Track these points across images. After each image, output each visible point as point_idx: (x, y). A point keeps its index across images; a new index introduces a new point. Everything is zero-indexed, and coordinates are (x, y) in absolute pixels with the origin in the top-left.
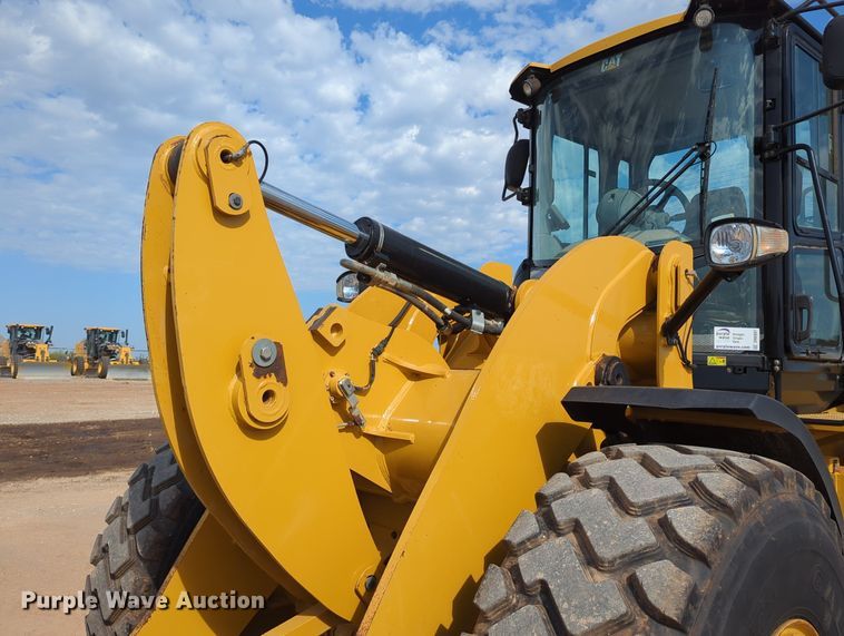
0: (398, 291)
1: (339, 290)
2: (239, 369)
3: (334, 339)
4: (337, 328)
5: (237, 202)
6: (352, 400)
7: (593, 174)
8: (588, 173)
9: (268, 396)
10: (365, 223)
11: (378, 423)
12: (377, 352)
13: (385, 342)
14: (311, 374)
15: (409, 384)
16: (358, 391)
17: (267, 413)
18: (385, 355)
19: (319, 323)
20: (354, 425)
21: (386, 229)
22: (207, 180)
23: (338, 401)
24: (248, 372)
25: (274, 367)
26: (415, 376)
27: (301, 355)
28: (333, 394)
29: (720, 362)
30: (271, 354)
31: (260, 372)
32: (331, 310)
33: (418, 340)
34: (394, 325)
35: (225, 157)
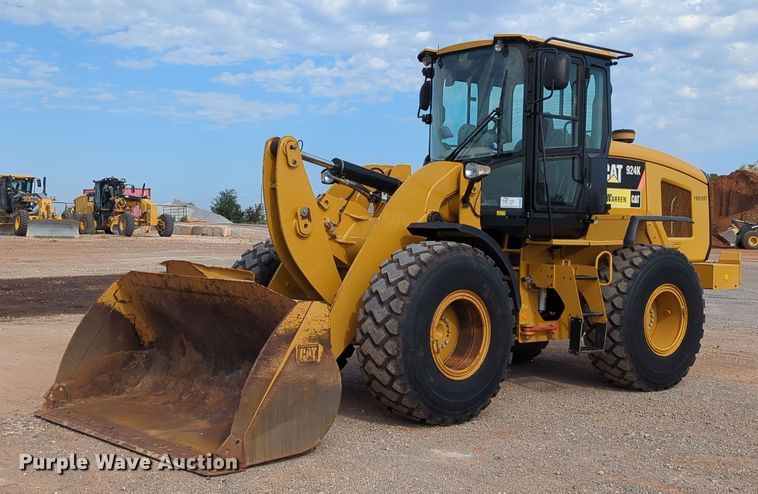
0: (350, 186)
1: (323, 177)
2: (296, 216)
3: (324, 205)
4: (327, 202)
5: (295, 162)
6: (332, 228)
7: (474, 99)
8: (470, 99)
9: (306, 225)
10: (336, 160)
11: (342, 238)
12: (341, 211)
13: (344, 207)
14: (319, 219)
15: (355, 223)
16: (334, 225)
17: (305, 231)
18: (345, 212)
19: (321, 200)
20: (333, 238)
21: (345, 162)
22: (286, 156)
23: (328, 228)
24: (300, 217)
25: (308, 216)
26: (358, 220)
27: (315, 212)
28: (326, 226)
29: (503, 213)
30: (306, 211)
31: (303, 218)
32: (324, 195)
33: (359, 206)
34: (348, 199)
35: (291, 148)
